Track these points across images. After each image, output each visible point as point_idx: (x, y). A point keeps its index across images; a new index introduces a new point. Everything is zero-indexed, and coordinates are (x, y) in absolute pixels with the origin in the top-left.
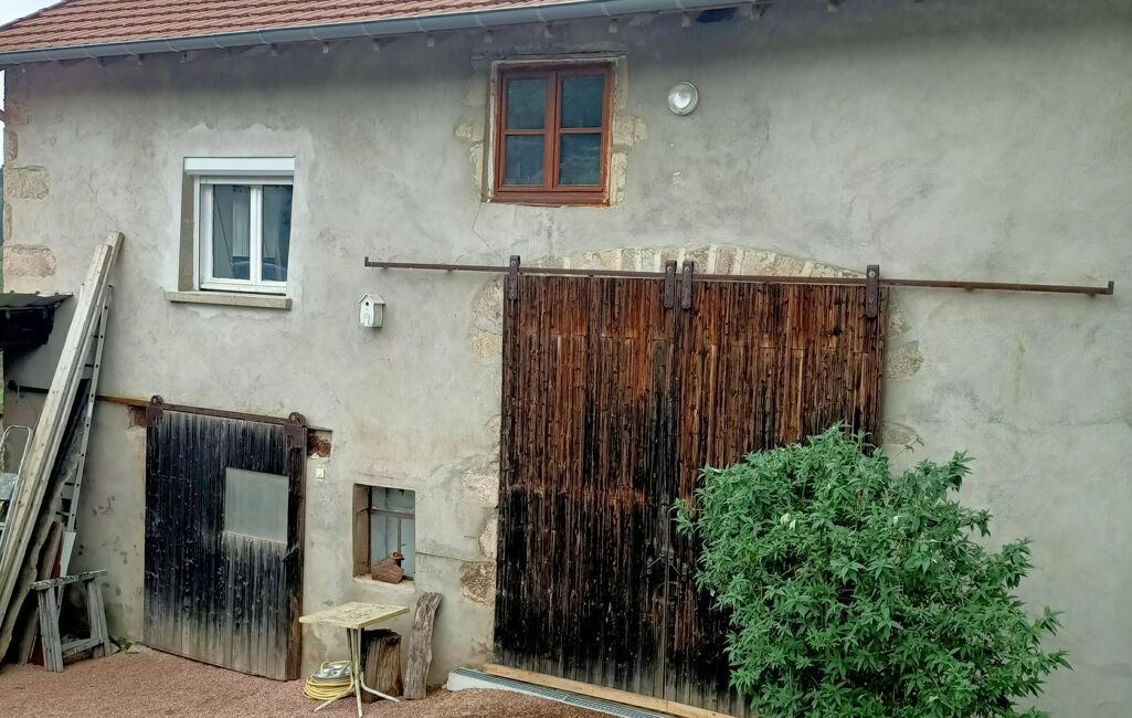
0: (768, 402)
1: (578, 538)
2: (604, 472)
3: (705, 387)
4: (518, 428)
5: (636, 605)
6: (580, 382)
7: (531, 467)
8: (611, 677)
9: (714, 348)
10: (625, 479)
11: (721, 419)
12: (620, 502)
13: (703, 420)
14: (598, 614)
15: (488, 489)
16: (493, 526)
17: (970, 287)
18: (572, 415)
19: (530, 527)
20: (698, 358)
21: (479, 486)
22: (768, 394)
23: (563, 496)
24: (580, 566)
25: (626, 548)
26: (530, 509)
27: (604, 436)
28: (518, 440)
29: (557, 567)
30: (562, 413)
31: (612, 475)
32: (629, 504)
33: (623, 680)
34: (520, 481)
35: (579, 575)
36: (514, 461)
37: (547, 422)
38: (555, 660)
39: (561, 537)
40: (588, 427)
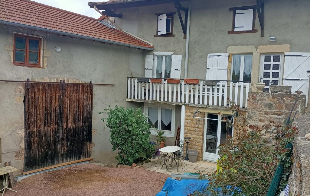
0: (78, 105)
1: (44, 138)
2: (49, 123)
3: (67, 103)
4: (30, 118)
5: (55, 148)
6: (44, 105)
7: (33, 126)
8: (50, 164)
9: (69, 96)
10: (53, 123)
11: (70, 109)
12: (52, 128)
13: (67, 109)
14: (47, 152)
15: (22, 133)
16: (23, 141)
17: (101, 85)
18: (42, 112)
19: (33, 139)
20: (66, 98)
21: (19, 132)
22: (78, 103)
23: (40, 130)
24: (44, 144)
25: (53, 137)
26: (33, 135)
27: (49, 116)
28: (30, 120)
29: (39, 146)
30: (40, 112)
31: (50, 123)
32: (54, 128)
33: (53, 163)
34: (30, 129)
35: (44, 145)
36: (29, 125)
37: (37, 115)
38: (39, 165)
39: (40, 139)
40: (45, 114)
